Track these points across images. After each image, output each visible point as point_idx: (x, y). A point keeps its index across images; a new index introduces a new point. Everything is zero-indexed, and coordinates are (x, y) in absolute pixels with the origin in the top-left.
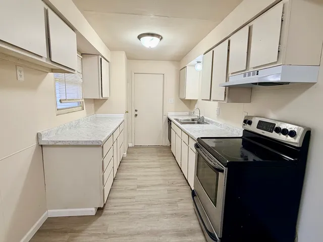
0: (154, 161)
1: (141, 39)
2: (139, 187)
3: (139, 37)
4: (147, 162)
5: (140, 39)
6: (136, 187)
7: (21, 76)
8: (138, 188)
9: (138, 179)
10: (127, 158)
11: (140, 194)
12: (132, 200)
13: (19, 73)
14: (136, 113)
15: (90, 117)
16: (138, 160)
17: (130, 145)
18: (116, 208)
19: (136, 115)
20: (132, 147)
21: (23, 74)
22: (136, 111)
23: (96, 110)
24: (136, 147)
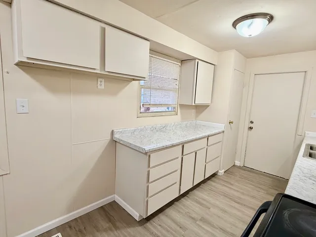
0: (253, 197)
1: (237, 27)
2: (203, 220)
3: (235, 24)
4: (243, 194)
5: (235, 28)
6: (200, 218)
7: (101, 85)
8: (201, 220)
9: (212, 209)
10: (221, 178)
11: (196, 229)
12: (181, 230)
13: (99, 83)
14: (251, 125)
15: (185, 123)
16: (232, 185)
17: (238, 163)
18: (159, 227)
19: (251, 128)
20: (239, 167)
21: (103, 83)
22: (252, 122)
23: (197, 117)
24: (244, 168)
